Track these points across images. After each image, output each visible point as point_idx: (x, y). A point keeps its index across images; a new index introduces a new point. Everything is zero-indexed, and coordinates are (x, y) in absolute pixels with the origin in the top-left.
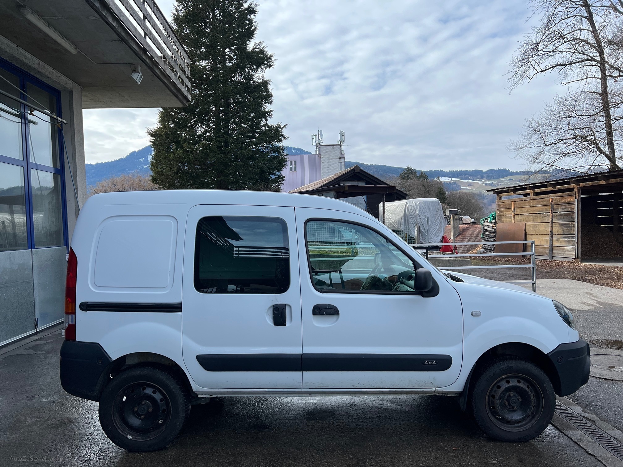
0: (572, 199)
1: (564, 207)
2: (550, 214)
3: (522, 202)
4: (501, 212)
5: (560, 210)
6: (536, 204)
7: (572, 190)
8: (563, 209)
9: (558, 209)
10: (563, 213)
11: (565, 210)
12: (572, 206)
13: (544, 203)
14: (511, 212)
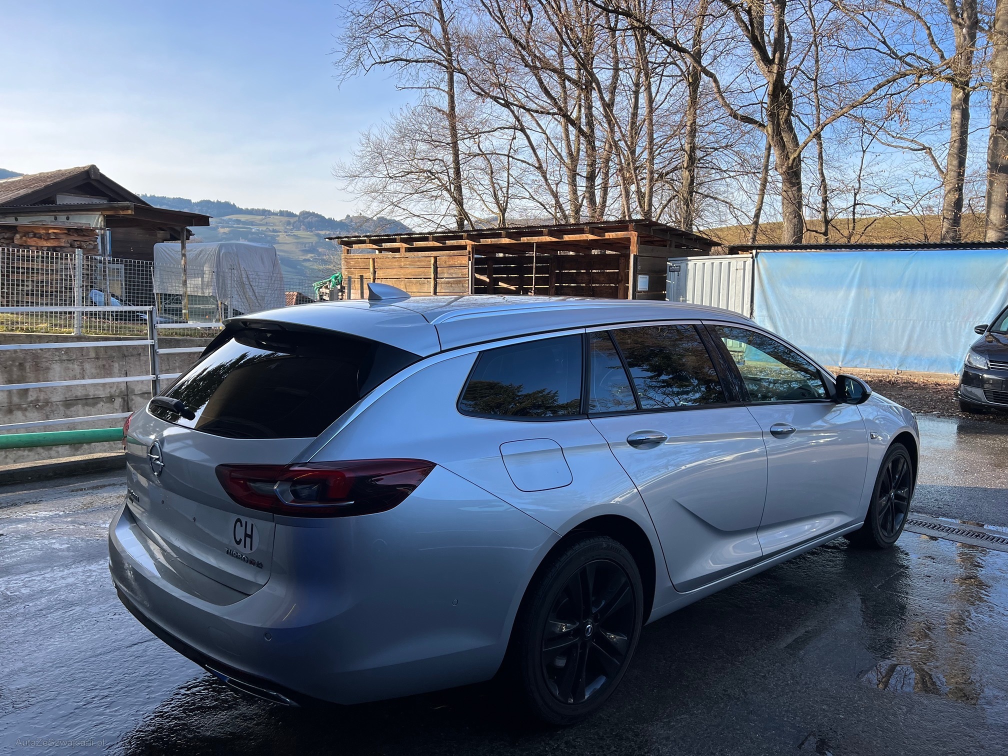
0: (464, 261)
1: (452, 270)
2: (432, 280)
3: (388, 260)
4: (350, 273)
5: (447, 275)
8: (451, 274)
9: (443, 273)
10: (451, 280)
11: (454, 276)
12: (464, 270)
13: (423, 264)
14: (368, 274)
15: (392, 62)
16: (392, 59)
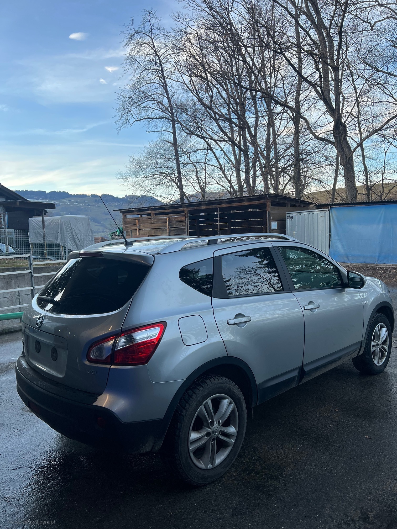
0: (183, 218)
1: (177, 224)
2: (168, 229)
3: (145, 220)
4: (126, 227)
5: (175, 226)
6: (156, 222)
7: (183, 212)
8: (177, 225)
9: (173, 225)
10: (178, 229)
11: (179, 226)
12: (184, 223)
13: (163, 221)
14: (135, 227)
15: (144, 120)
16: (144, 118)
